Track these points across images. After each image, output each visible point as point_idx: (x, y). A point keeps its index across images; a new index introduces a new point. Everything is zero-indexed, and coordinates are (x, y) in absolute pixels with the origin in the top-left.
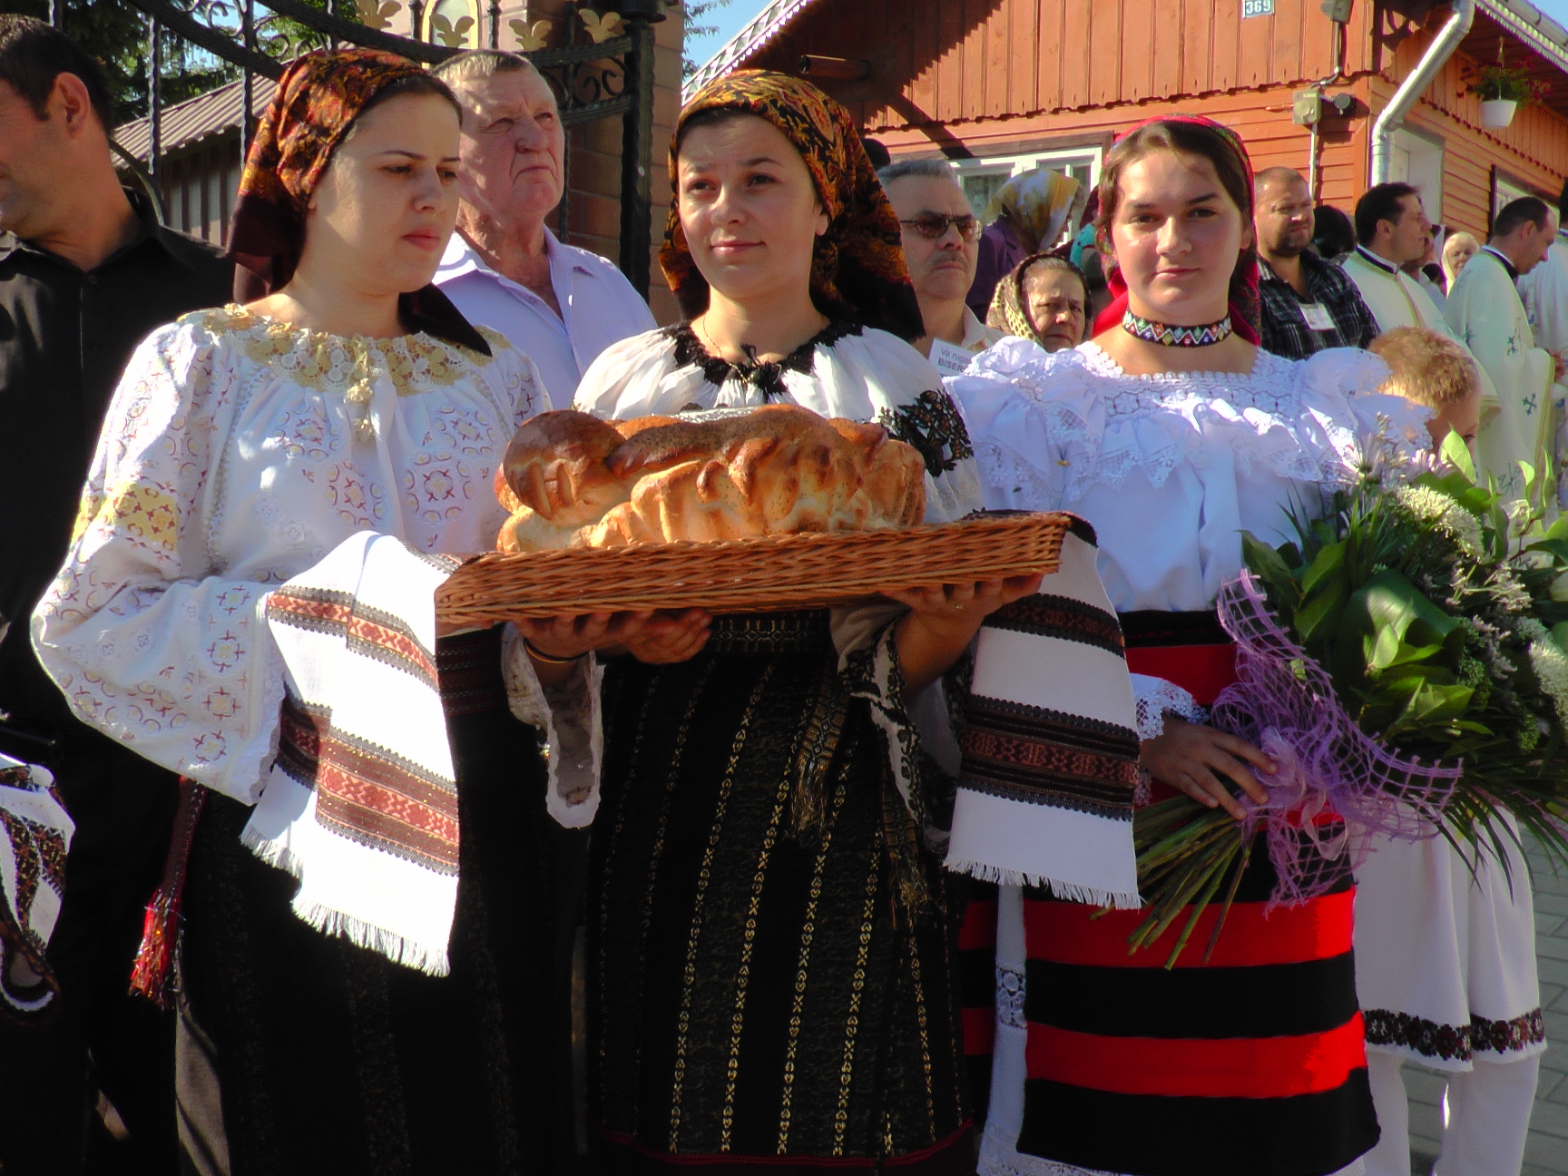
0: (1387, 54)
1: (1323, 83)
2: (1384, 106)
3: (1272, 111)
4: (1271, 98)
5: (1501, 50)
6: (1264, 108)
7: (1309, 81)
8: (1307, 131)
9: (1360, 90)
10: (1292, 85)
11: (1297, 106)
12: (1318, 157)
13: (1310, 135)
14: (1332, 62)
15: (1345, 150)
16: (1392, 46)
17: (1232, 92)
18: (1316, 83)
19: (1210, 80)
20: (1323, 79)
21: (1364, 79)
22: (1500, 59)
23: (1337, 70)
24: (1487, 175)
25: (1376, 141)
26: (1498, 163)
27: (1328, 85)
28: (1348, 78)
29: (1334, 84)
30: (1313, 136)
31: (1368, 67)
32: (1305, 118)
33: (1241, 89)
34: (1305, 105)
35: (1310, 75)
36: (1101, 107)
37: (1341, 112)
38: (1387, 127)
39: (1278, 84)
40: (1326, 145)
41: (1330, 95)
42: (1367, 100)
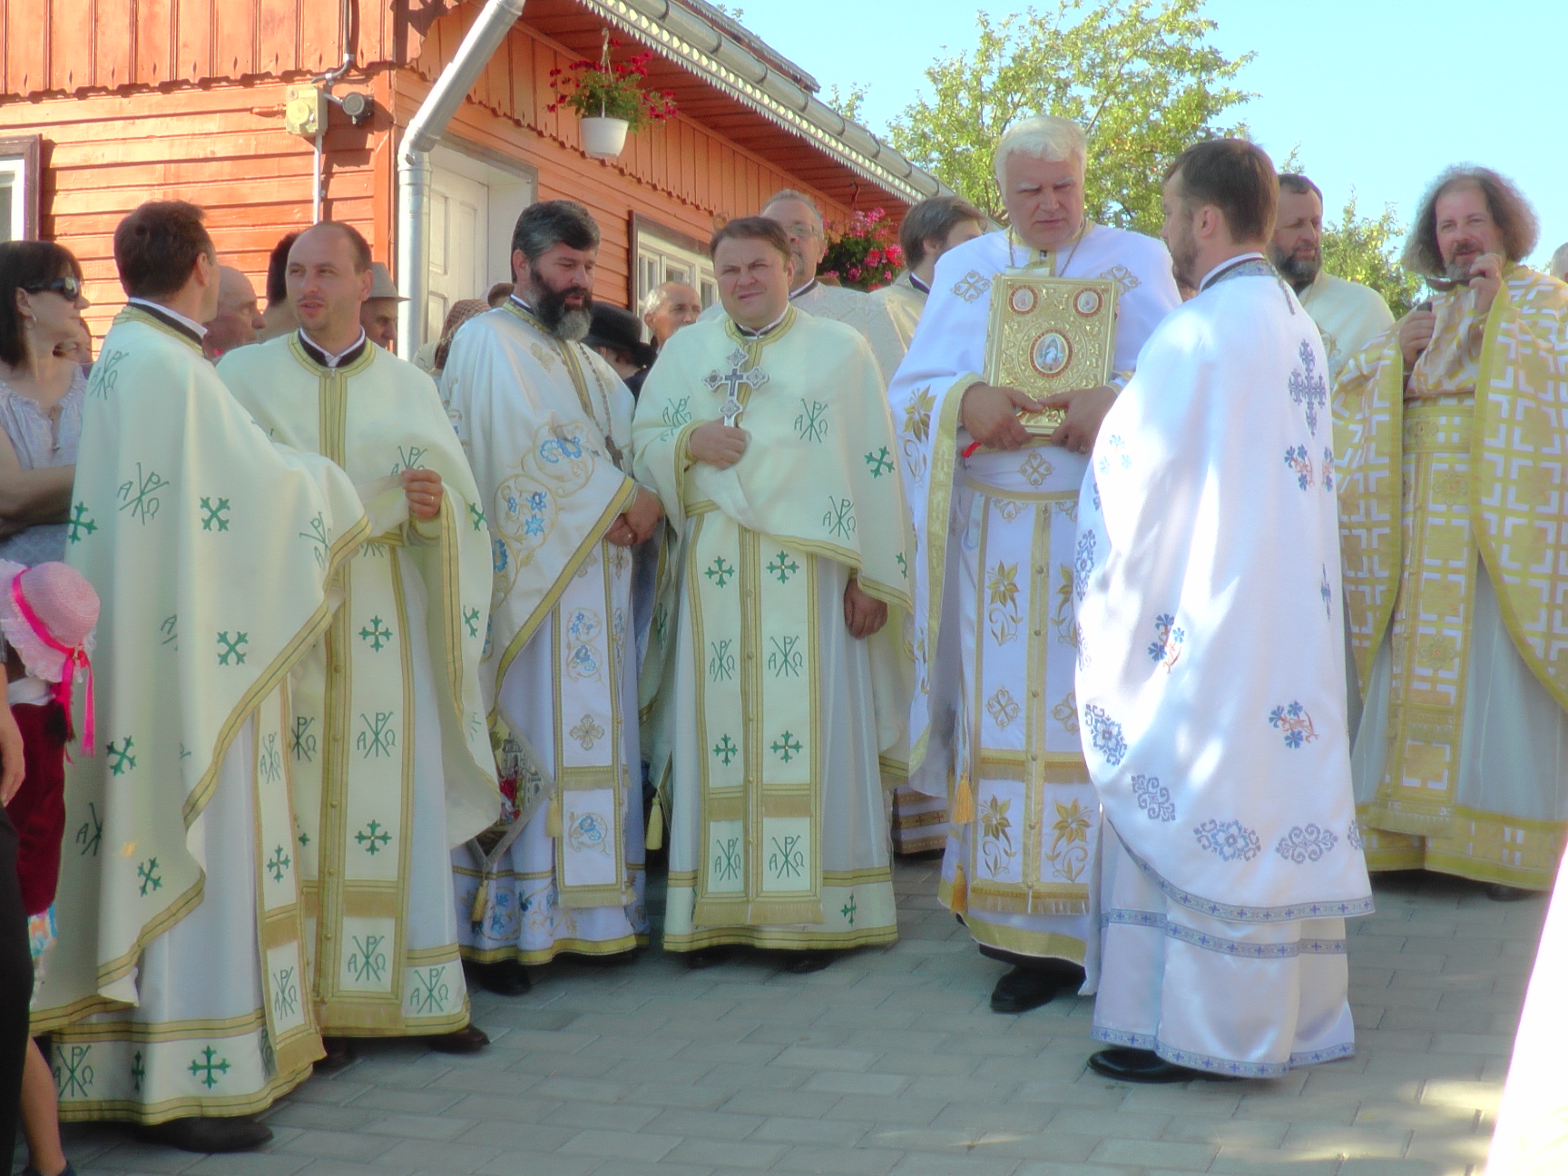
0: (414, 38)
1: (328, 76)
2: (412, 113)
3: (261, 114)
4: (259, 96)
5: (605, 47)
6: (251, 110)
7: (309, 72)
8: (307, 146)
9: (379, 90)
10: (288, 77)
11: (291, 108)
12: (325, 185)
13: (313, 153)
14: (340, 47)
15: (359, 177)
16: (422, 30)
17: (206, 84)
18: (318, 76)
19: (174, 65)
20: (328, 71)
21: (385, 73)
22: (605, 60)
23: (346, 58)
24: (622, 226)
25: (403, 165)
26: (639, 209)
27: (335, 79)
28: (362, 71)
29: (343, 78)
30: (317, 153)
31: (389, 55)
32: (303, 126)
33: (218, 80)
34: (302, 105)
35: (310, 64)
36: (23, 99)
37: (354, 121)
38: (421, 144)
39: (268, 75)
40: (336, 168)
41: (340, 93)
42: (389, 105)
